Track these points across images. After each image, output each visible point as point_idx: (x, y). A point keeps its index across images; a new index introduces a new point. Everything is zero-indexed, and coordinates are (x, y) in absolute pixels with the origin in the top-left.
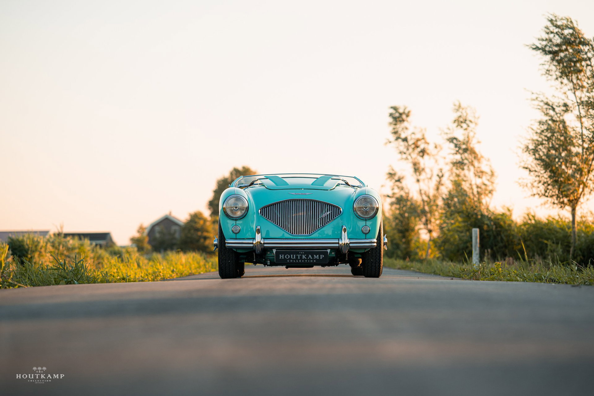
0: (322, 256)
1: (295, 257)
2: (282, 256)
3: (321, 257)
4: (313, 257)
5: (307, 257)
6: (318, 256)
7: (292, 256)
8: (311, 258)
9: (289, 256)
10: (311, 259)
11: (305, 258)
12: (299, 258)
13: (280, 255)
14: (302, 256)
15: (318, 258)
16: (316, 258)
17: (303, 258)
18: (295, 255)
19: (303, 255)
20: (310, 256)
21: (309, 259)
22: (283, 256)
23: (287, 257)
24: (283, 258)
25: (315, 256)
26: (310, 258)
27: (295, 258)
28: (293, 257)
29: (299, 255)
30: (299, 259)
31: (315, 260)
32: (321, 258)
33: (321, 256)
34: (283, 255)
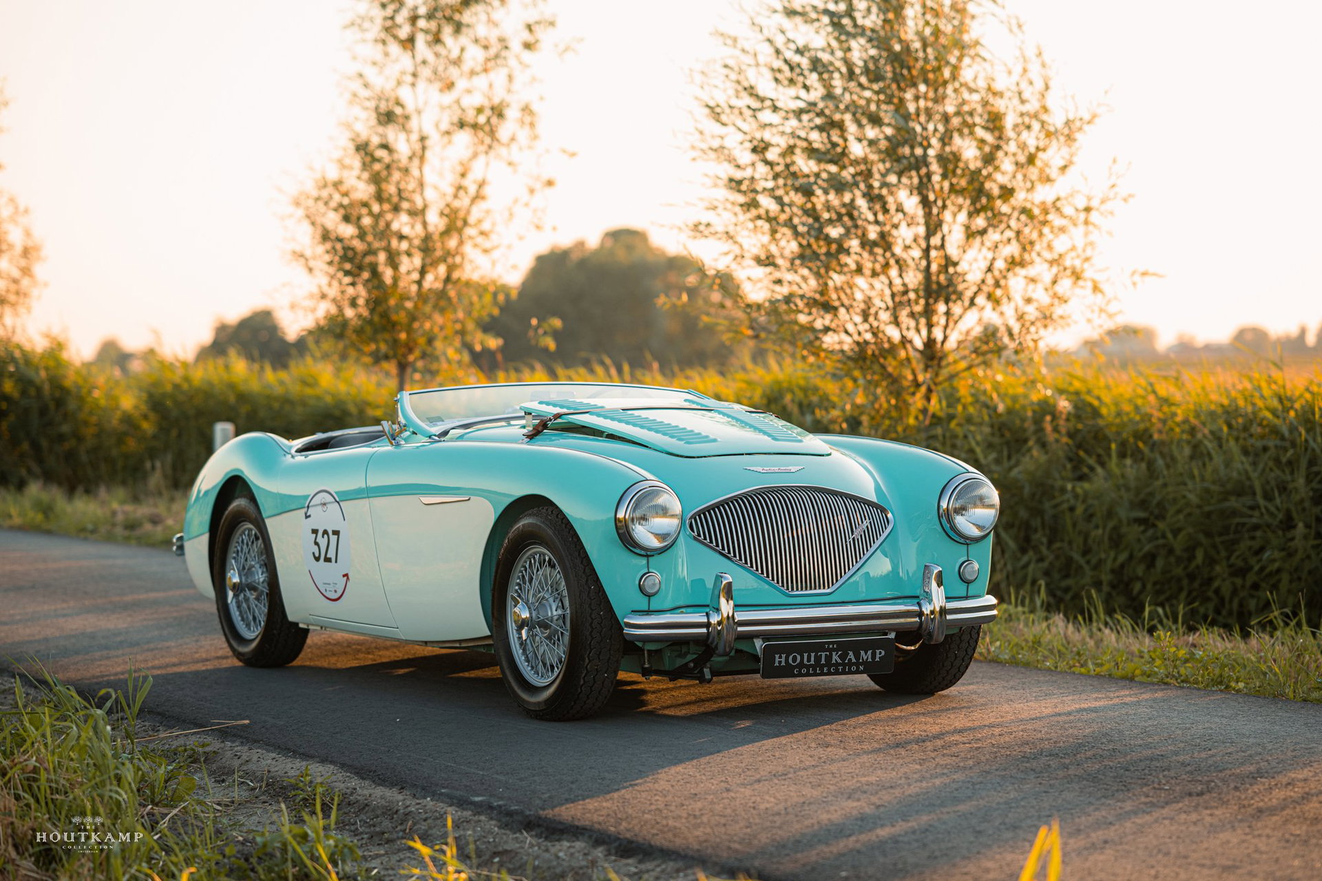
0: (880, 653)
1: (813, 659)
2: (780, 657)
3: (878, 656)
4: (857, 656)
5: (843, 657)
6: (870, 652)
7: (806, 655)
8: (854, 660)
9: (799, 657)
10: (854, 664)
11: (839, 661)
12: (823, 662)
13: (777, 656)
14: (831, 655)
15: (870, 660)
16: (865, 658)
17: (834, 661)
18: (813, 655)
19: (834, 653)
20: (851, 655)
21: (846, 664)
22: (783, 660)
23: (794, 659)
24: (783, 664)
25: (862, 653)
26: (850, 659)
27: (812, 662)
28: (809, 660)
29: (823, 654)
30: (823, 665)
31: (861, 664)
32: (877, 659)
33: (878, 651)
34: (784, 656)
